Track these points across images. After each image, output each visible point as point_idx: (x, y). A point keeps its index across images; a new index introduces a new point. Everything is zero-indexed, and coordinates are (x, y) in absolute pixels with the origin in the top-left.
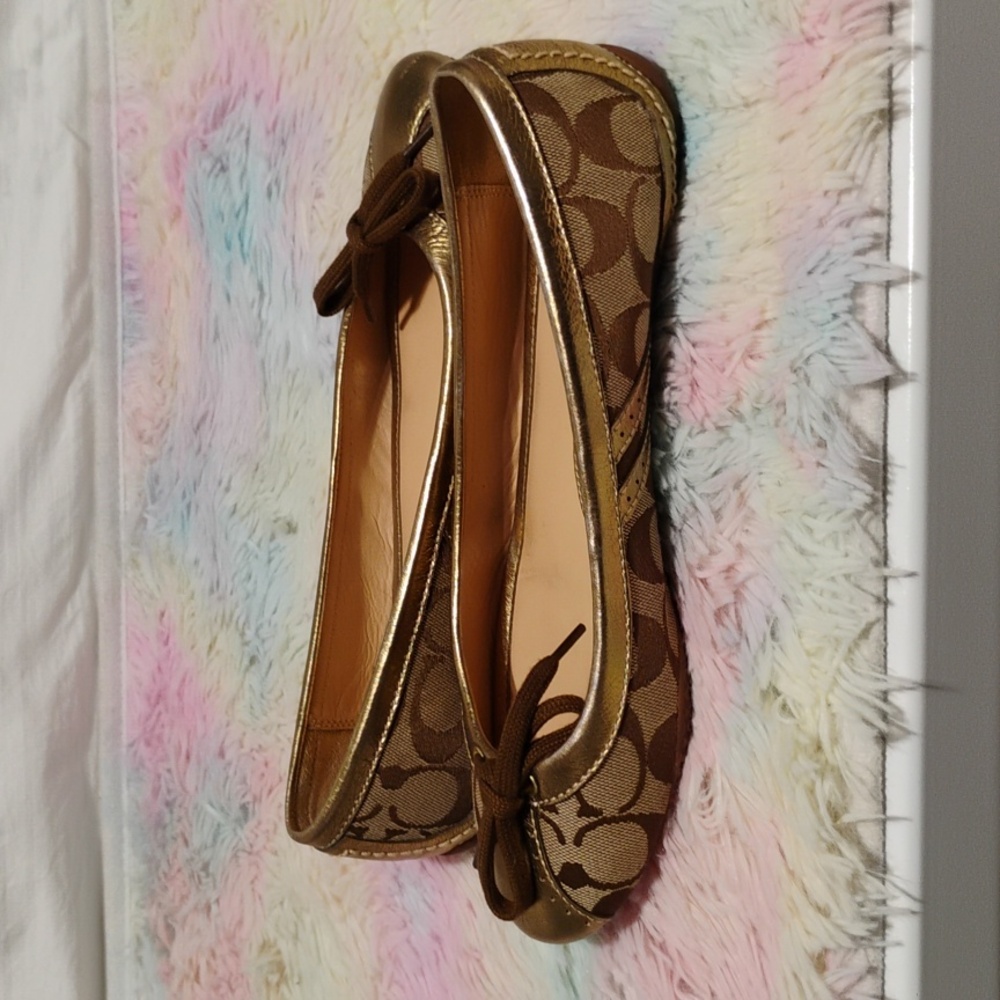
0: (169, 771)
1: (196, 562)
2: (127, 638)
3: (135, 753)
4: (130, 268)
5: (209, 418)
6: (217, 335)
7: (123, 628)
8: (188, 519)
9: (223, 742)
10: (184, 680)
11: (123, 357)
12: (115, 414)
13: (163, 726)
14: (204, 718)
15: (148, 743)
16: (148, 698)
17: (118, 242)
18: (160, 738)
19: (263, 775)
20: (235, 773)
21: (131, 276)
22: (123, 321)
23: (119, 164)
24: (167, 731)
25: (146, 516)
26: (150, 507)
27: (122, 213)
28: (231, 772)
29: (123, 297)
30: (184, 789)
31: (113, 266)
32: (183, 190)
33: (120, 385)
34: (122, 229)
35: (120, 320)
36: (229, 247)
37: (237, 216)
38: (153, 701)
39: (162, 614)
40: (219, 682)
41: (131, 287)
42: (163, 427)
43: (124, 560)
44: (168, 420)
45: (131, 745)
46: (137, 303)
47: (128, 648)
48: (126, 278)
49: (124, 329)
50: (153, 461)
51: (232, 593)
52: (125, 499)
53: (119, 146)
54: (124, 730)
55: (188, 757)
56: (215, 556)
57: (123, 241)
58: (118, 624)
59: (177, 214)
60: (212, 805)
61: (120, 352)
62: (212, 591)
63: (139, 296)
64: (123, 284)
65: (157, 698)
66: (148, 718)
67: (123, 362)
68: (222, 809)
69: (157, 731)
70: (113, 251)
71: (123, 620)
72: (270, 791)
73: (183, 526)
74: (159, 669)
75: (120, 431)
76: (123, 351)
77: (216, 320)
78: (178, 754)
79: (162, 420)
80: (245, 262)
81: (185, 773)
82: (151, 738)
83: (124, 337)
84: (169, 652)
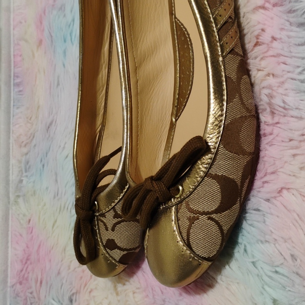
0: (31, 293)
1: (47, 188)
2: (12, 237)
3: (14, 290)
4: (18, 77)
5: (54, 122)
6: (58, 84)
7: (10, 233)
8: (43, 169)
9: (60, 270)
10: (39, 246)
11: (13, 114)
12: (9, 138)
13: (29, 273)
14: (50, 261)
15: (21, 283)
16: (22, 261)
17: (12, 67)
18: (27, 279)
19: (81, 278)
20: (66, 281)
21: (18, 81)
22: (14, 99)
23: (14, 36)
24: (30, 274)
25: (22, 178)
26: (25, 174)
27: (14, 55)
28: (64, 282)
29: (14, 89)
30: (39, 299)
31: (10, 77)
32: (43, 30)
33: (11, 126)
34: (14, 62)
35: (12, 98)
36: (65, 41)
37: (69, 26)
38: (24, 262)
39: (30, 220)
40: (58, 240)
41: (17, 85)
42: (31, 138)
43: (11, 202)
44: (34, 134)
45: (13, 286)
46: (20, 91)
47: (12, 242)
48: (16, 81)
49: (14, 102)
50: (27, 154)
51: (65, 194)
52: (12, 175)
53: (14, 29)
54: (9, 280)
55: (41, 283)
56: (56, 181)
57: (14, 67)
58: (8, 231)
59: (40, 42)
60: (54, 300)
61: (12, 112)
62: (54, 197)
63: (21, 89)
64: (14, 85)
65: (26, 260)
66: (22, 271)
67: (13, 116)
68: (59, 301)
69: (26, 276)
70: (10, 70)
71: (10, 229)
72: (86, 285)
73: (41, 175)
74: (27, 247)
75: (11, 145)
76: (13, 111)
77: (58, 77)
78: (36, 282)
79: (31, 134)
80: (73, 44)
81: (39, 291)
82: (22, 280)
83: (14, 106)
84: (32, 237)
